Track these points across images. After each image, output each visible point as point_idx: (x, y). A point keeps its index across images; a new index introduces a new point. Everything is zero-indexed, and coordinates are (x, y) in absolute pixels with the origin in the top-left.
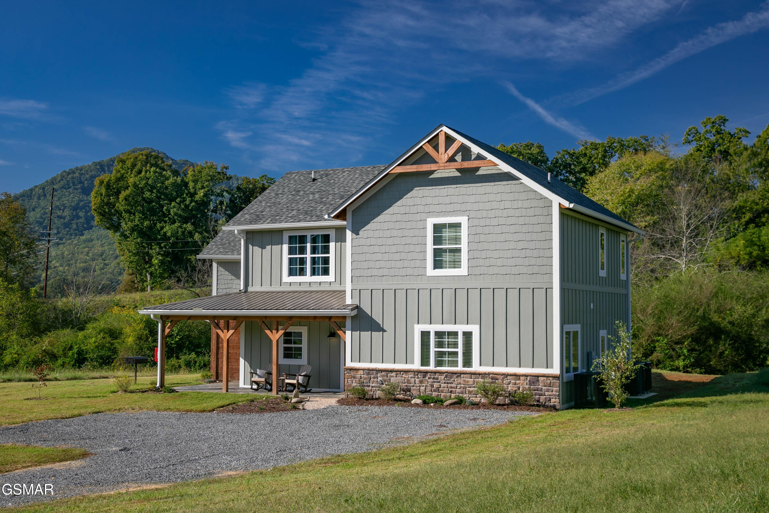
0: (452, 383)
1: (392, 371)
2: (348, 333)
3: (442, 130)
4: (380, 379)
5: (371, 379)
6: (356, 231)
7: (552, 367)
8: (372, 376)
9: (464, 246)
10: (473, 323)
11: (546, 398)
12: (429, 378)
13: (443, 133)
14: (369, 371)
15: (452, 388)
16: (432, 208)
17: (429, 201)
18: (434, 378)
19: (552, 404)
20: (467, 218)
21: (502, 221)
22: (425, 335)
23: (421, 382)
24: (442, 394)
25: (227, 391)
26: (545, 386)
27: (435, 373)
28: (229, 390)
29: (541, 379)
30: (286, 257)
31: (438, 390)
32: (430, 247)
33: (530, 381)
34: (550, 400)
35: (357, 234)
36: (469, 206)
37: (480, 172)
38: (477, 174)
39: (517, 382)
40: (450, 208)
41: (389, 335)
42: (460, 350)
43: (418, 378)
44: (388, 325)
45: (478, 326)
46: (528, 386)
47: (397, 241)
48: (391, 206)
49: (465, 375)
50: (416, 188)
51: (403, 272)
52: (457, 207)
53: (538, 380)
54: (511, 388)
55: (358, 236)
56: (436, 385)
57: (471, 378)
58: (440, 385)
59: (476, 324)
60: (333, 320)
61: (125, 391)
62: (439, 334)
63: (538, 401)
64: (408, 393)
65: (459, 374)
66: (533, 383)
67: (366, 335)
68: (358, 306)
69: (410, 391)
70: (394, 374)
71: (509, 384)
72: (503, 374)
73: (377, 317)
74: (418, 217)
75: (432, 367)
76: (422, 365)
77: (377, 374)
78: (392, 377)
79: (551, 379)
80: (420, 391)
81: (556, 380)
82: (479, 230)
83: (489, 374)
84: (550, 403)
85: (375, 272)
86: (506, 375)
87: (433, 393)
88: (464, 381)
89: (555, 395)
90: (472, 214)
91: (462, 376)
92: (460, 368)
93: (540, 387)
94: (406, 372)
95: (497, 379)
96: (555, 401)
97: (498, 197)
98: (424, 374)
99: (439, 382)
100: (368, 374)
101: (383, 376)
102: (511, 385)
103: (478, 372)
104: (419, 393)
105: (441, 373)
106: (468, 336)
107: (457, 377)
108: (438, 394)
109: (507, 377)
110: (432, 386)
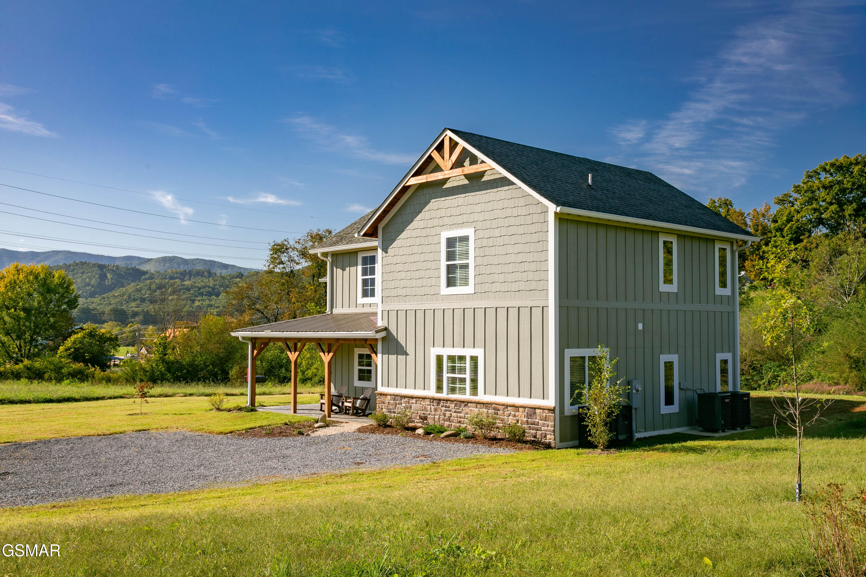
0: (460, 412)
1: (412, 397)
2: (380, 355)
3: (446, 135)
4: (404, 405)
5: (396, 405)
6: (385, 250)
7: (548, 398)
8: (397, 402)
9: (471, 261)
10: (478, 347)
11: (542, 434)
12: (442, 407)
13: (447, 138)
14: (395, 396)
15: (460, 418)
16: (446, 221)
17: (442, 213)
18: (446, 407)
19: (547, 441)
20: (473, 230)
21: (504, 231)
22: (439, 359)
23: (436, 410)
24: (453, 424)
25: (295, 412)
26: (541, 420)
27: (447, 400)
28: (297, 411)
29: (538, 411)
30: (360, 278)
31: (449, 420)
32: (444, 263)
33: (527, 413)
34: (545, 436)
35: (386, 252)
36: (476, 217)
37: (485, 178)
38: (482, 180)
39: (517, 414)
40: (460, 219)
41: (411, 358)
42: (467, 376)
43: (433, 406)
44: (410, 349)
45: (483, 350)
46: (526, 419)
47: (417, 258)
48: (413, 221)
49: (472, 404)
50: (432, 201)
51: (422, 291)
52: (465, 218)
53: (535, 413)
54: (511, 420)
55: (387, 255)
56: (448, 414)
57: (477, 408)
58: (451, 414)
59: (481, 347)
60: (368, 342)
61: (218, 409)
62: (451, 358)
63: (535, 437)
64: (425, 422)
65: (466, 403)
66: (531, 415)
67: (393, 357)
68: (386, 328)
69: (426, 420)
70: (414, 401)
71: (509, 416)
72: (503, 405)
73: (401, 340)
74: (433, 231)
75: (444, 395)
76: (437, 392)
77: (401, 400)
78: (413, 403)
79: (546, 411)
80: (434, 420)
81: (552, 413)
82: (485, 242)
83: (491, 404)
84: (546, 439)
85: (400, 292)
86: (507, 406)
87: (446, 422)
88: (471, 410)
89: (550, 431)
90: (480, 225)
91: (469, 404)
92: (467, 396)
93: (536, 420)
94: (424, 398)
95: (499, 410)
96: (550, 438)
97: (500, 205)
98: (438, 401)
99: (450, 411)
100: (394, 399)
101: (406, 402)
102: (511, 417)
103: (481, 401)
104: (433, 422)
105: (452, 401)
106: (474, 359)
107: (465, 406)
108: (449, 424)
109: (507, 407)
110: (445, 415)
